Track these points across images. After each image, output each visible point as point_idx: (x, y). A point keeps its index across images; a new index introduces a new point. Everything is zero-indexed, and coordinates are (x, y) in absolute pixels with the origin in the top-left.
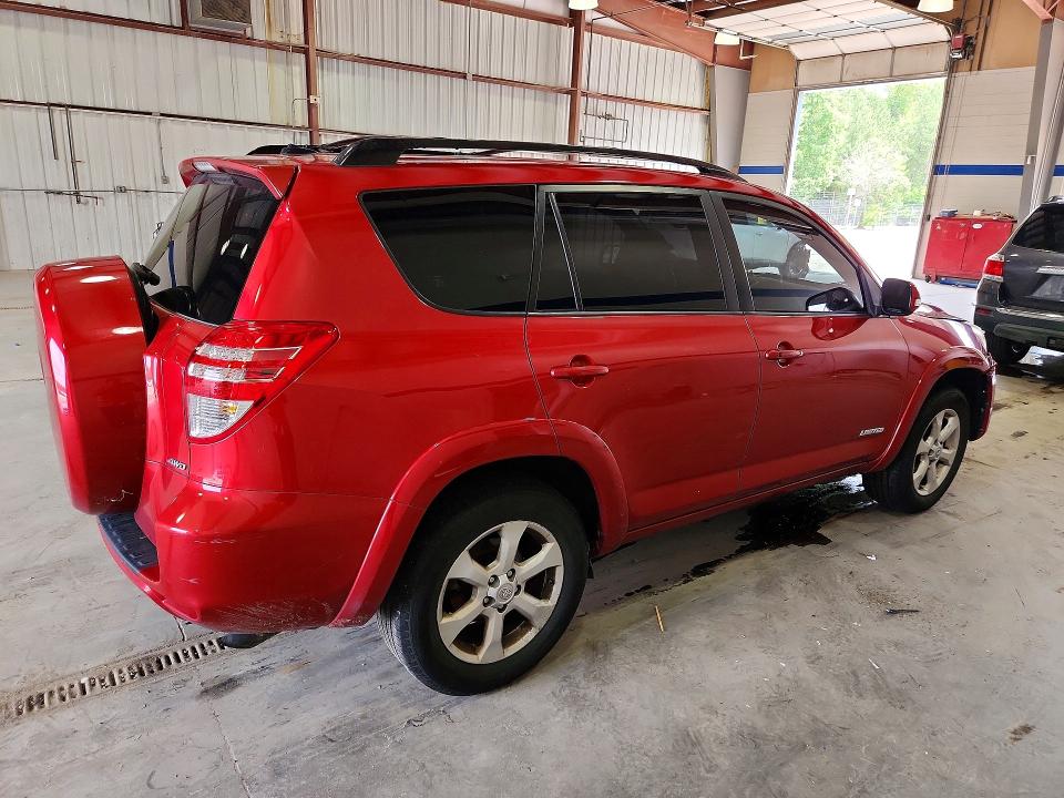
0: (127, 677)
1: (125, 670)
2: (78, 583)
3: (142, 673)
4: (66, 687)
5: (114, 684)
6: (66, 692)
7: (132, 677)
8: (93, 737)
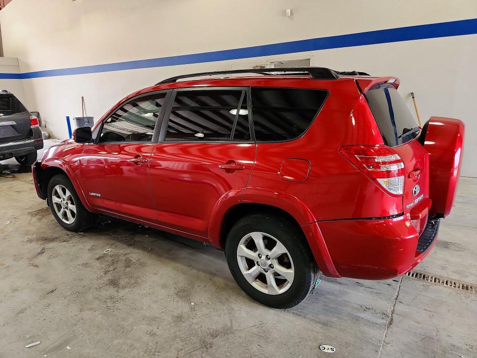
0: (430, 278)
1: (429, 281)
2: (434, 334)
3: (424, 277)
4: (453, 287)
5: (435, 279)
6: (453, 285)
7: (428, 277)
8: (447, 268)
